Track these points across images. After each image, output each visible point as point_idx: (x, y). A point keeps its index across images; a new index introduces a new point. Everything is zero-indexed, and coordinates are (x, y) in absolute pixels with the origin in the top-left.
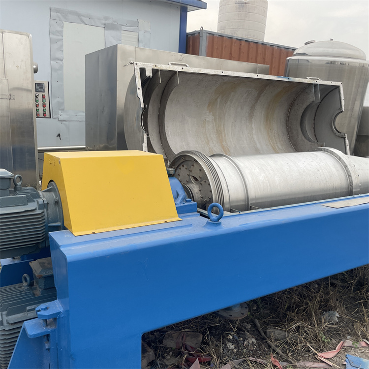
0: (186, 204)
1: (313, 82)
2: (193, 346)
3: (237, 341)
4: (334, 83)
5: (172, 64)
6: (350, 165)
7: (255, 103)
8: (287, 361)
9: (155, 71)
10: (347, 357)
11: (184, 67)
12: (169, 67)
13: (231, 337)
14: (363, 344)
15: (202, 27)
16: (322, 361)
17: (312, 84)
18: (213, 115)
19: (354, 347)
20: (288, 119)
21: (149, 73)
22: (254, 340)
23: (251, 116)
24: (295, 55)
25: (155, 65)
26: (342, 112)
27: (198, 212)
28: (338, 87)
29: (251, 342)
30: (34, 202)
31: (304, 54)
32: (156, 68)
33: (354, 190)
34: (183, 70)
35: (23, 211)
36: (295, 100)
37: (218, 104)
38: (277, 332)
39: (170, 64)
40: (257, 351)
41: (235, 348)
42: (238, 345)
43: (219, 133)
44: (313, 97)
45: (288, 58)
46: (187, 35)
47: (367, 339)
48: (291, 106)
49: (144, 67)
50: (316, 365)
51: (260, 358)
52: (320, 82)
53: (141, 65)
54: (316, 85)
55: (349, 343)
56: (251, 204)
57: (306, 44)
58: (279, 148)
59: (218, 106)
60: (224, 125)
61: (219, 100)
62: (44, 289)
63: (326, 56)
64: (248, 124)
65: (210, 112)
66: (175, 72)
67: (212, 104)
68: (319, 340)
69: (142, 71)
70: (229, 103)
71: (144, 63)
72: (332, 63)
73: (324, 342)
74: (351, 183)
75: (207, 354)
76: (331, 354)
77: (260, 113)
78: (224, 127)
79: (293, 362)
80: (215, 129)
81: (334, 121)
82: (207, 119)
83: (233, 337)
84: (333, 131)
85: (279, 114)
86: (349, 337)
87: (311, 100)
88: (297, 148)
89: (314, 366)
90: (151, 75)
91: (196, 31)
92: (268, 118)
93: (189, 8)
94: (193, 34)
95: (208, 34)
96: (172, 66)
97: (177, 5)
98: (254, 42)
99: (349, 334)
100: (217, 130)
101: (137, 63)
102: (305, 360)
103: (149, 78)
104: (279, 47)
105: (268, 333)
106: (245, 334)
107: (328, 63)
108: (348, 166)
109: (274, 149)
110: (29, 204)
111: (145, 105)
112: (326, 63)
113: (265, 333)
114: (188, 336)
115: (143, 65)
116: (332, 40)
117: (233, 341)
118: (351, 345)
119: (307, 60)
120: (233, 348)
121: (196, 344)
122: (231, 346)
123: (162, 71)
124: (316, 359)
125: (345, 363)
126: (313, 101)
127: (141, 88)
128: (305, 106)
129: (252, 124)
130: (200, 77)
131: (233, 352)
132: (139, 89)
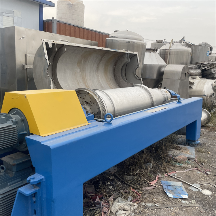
0: (89, 116)
1: (126, 52)
2: (91, 191)
3: (112, 184)
4: (135, 53)
5: (61, 40)
6: (151, 92)
7: (100, 62)
8: (137, 189)
9: (53, 44)
10: (161, 182)
11: (68, 43)
12: (61, 42)
13: (109, 183)
14: (166, 175)
15: (53, 17)
16: (152, 186)
17: (126, 53)
18: (80, 69)
19: (163, 177)
20: (114, 71)
21: (50, 46)
22: (120, 182)
23: (98, 69)
24: (110, 37)
25: (53, 41)
26: (139, 67)
27: (94, 119)
28: (136, 55)
29: (119, 184)
30: (10, 121)
31: (115, 37)
32: (53, 43)
33: (154, 104)
34: (67, 44)
35: (6, 126)
36: (117, 61)
37: (82, 62)
38: (128, 177)
39: (60, 40)
40: (123, 187)
41: (113, 188)
42: (113, 186)
43: (83, 78)
44: (127, 60)
45: (107, 39)
46: (44, 21)
47: (167, 173)
48: (116, 64)
49: (47, 42)
50: (150, 188)
51: (125, 190)
52: (129, 52)
53: (46, 40)
54: (127, 53)
55: (160, 176)
56: (117, 113)
57: (115, 32)
58: (112, 86)
59: (82, 64)
60: (85, 74)
61: (83, 61)
62: (17, 172)
63: (126, 39)
64: (97, 73)
65: (78, 67)
66: (63, 45)
67: (79, 63)
68: (148, 176)
69: (47, 44)
70: (87, 62)
71: (47, 40)
72: (129, 42)
73: (150, 177)
74: (152, 101)
75: (101, 194)
76: (155, 182)
77: (102, 68)
78: (85, 75)
79: (140, 188)
80: (81, 76)
81: (135, 72)
82: (77, 71)
83: (110, 183)
84: (135, 76)
85: (110, 68)
86: (159, 173)
87: (126, 61)
88: (120, 85)
89: (149, 188)
90: (52, 46)
91: (49, 19)
92: (105, 70)
93: (44, 5)
94: (47, 21)
95: (57, 22)
96: (62, 42)
97: (37, 3)
98: (82, 28)
99: (159, 172)
100: (82, 77)
101: (44, 39)
102: (145, 186)
103: (50, 48)
104: (95, 31)
105: (124, 178)
106: (115, 181)
107: (127, 42)
108: (151, 93)
109: (110, 86)
110: (8, 122)
111: (50, 63)
112: (126, 42)
113: (123, 179)
114: (87, 187)
115: (47, 41)
116: (127, 30)
117: (111, 185)
118: (161, 176)
119: (117, 40)
120: (112, 188)
121: (93, 190)
122: (111, 187)
123: (57, 44)
124: (149, 185)
125: (161, 184)
126: (127, 62)
127: (47, 54)
128: (123, 64)
129: (98, 73)
130: (75, 48)
131: (112, 190)
132: (46, 54)
